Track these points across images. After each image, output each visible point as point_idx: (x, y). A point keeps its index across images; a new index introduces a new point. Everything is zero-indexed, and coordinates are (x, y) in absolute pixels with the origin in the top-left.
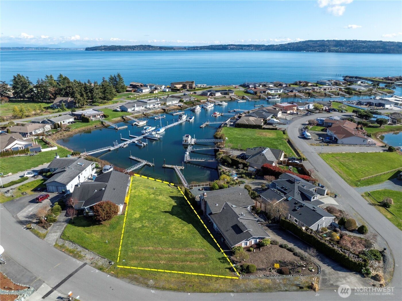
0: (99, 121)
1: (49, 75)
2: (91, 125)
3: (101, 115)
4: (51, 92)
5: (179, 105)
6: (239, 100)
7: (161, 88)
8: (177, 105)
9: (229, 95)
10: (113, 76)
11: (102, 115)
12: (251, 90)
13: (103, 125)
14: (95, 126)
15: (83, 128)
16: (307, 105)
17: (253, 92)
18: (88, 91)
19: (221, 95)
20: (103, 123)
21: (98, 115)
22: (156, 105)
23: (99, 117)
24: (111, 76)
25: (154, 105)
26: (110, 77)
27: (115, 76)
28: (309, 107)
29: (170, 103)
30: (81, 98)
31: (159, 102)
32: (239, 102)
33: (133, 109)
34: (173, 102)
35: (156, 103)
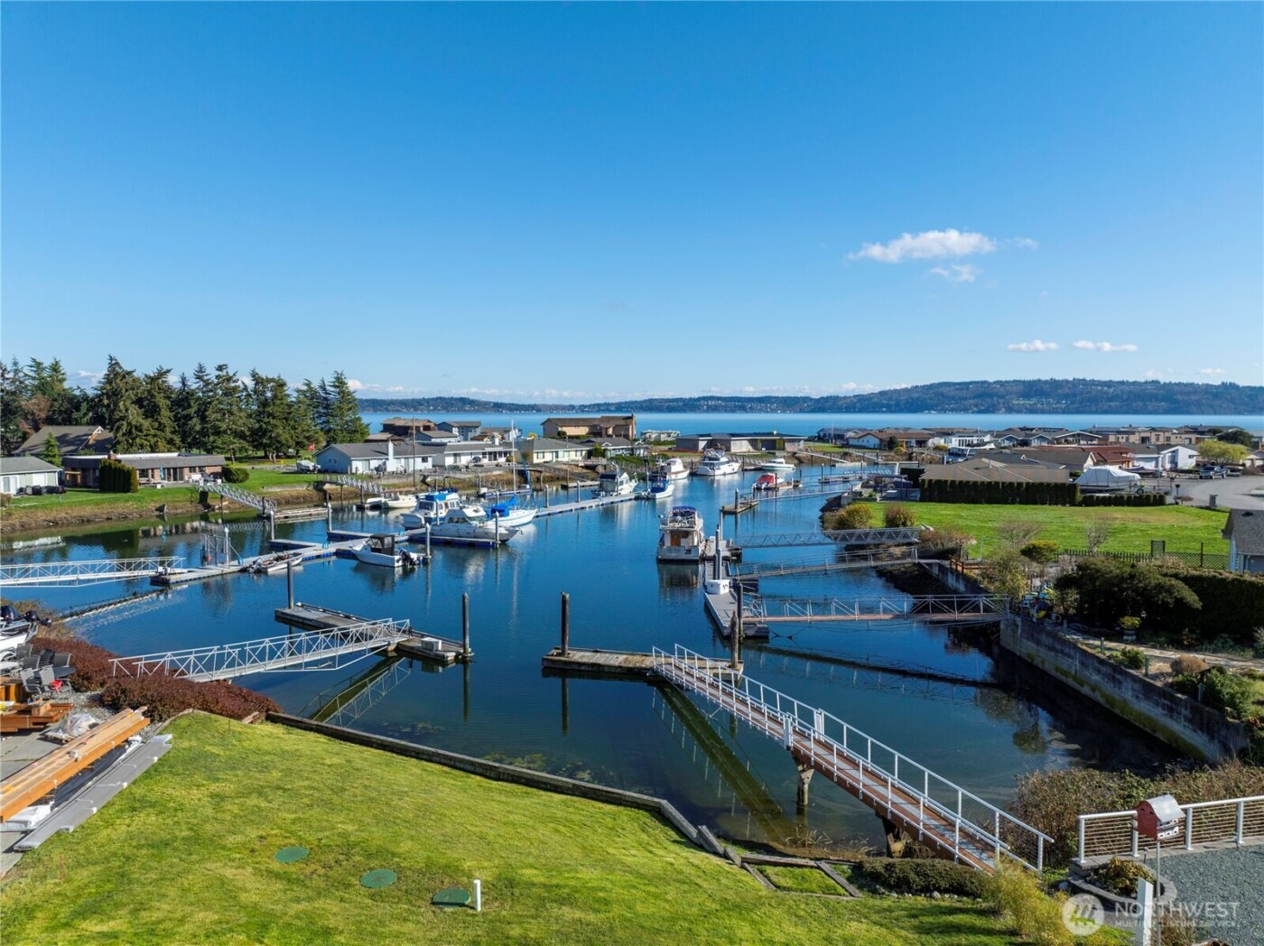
0: (192, 490)
1: (47, 363)
2: (140, 500)
3: (208, 470)
4: (33, 414)
5: (589, 462)
6: (838, 462)
7: (506, 436)
8: (581, 464)
9: (784, 449)
10: (316, 384)
11: (219, 469)
12: (865, 439)
13: (208, 506)
14: (161, 509)
15: (87, 511)
16: (1167, 454)
17: (877, 442)
18: (192, 411)
19: (750, 448)
20: (210, 501)
21: (192, 469)
22: (485, 461)
23: (196, 476)
24: (308, 385)
25: (477, 460)
26: (305, 388)
27: (323, 387)
28: (1174, 461)
29: (548, 457)
30: (146, 423)
31: (501, 449)
32: (837, 465)
33: (374, 464)
34: (561, 453)
35: (488, 450)
